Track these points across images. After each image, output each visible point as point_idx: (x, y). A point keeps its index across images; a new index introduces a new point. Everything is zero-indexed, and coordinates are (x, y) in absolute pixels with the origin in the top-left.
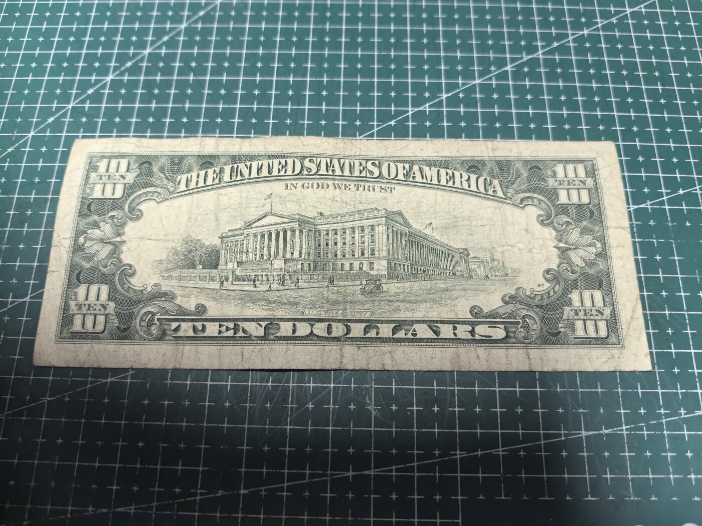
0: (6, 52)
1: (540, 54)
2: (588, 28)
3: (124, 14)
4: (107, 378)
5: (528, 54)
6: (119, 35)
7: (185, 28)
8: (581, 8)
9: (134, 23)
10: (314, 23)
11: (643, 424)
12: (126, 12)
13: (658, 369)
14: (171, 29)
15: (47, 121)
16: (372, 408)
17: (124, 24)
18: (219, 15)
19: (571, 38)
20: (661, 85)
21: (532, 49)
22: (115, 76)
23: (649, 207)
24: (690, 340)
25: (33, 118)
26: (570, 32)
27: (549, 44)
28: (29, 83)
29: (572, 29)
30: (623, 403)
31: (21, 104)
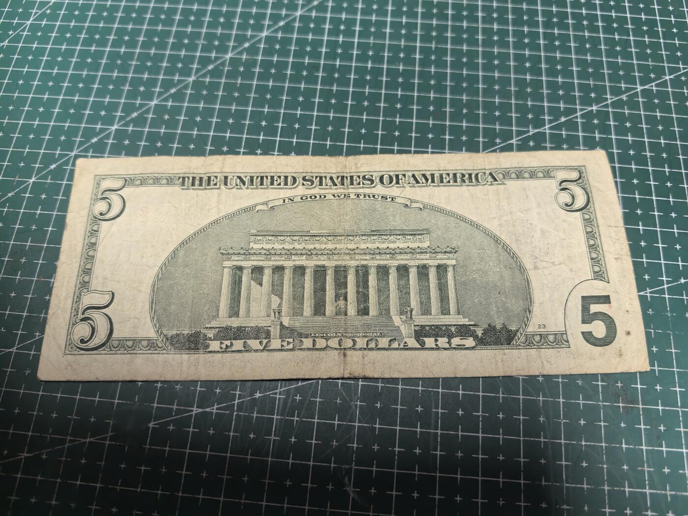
0: (16, 95)
1: (547, 129)
2: (597, 105)
3: (134, 63)
4: (86, 438)
5: (535, 127)
6: (128, 84)
7: (193, 80)
8: (592, 83)
9: (143, 73)
10: (321, 84)
12: (137, 61)
13: (647, 468)
14: (180, 81)
15: (49, 167)
16: (350, 490)
17: (133, 73)
18: (227, 70)
19: (579, 114)
20: (668, 168)
21: (539, 123)
22: (120, 126)
23: (648, 295)
24: (683, 438)
25: (36, 164)
26: (578, 107)
27: (556, 119)
28: (35, 127)
29: (581, 104)
30: (609, 501)
31: (25, 149)
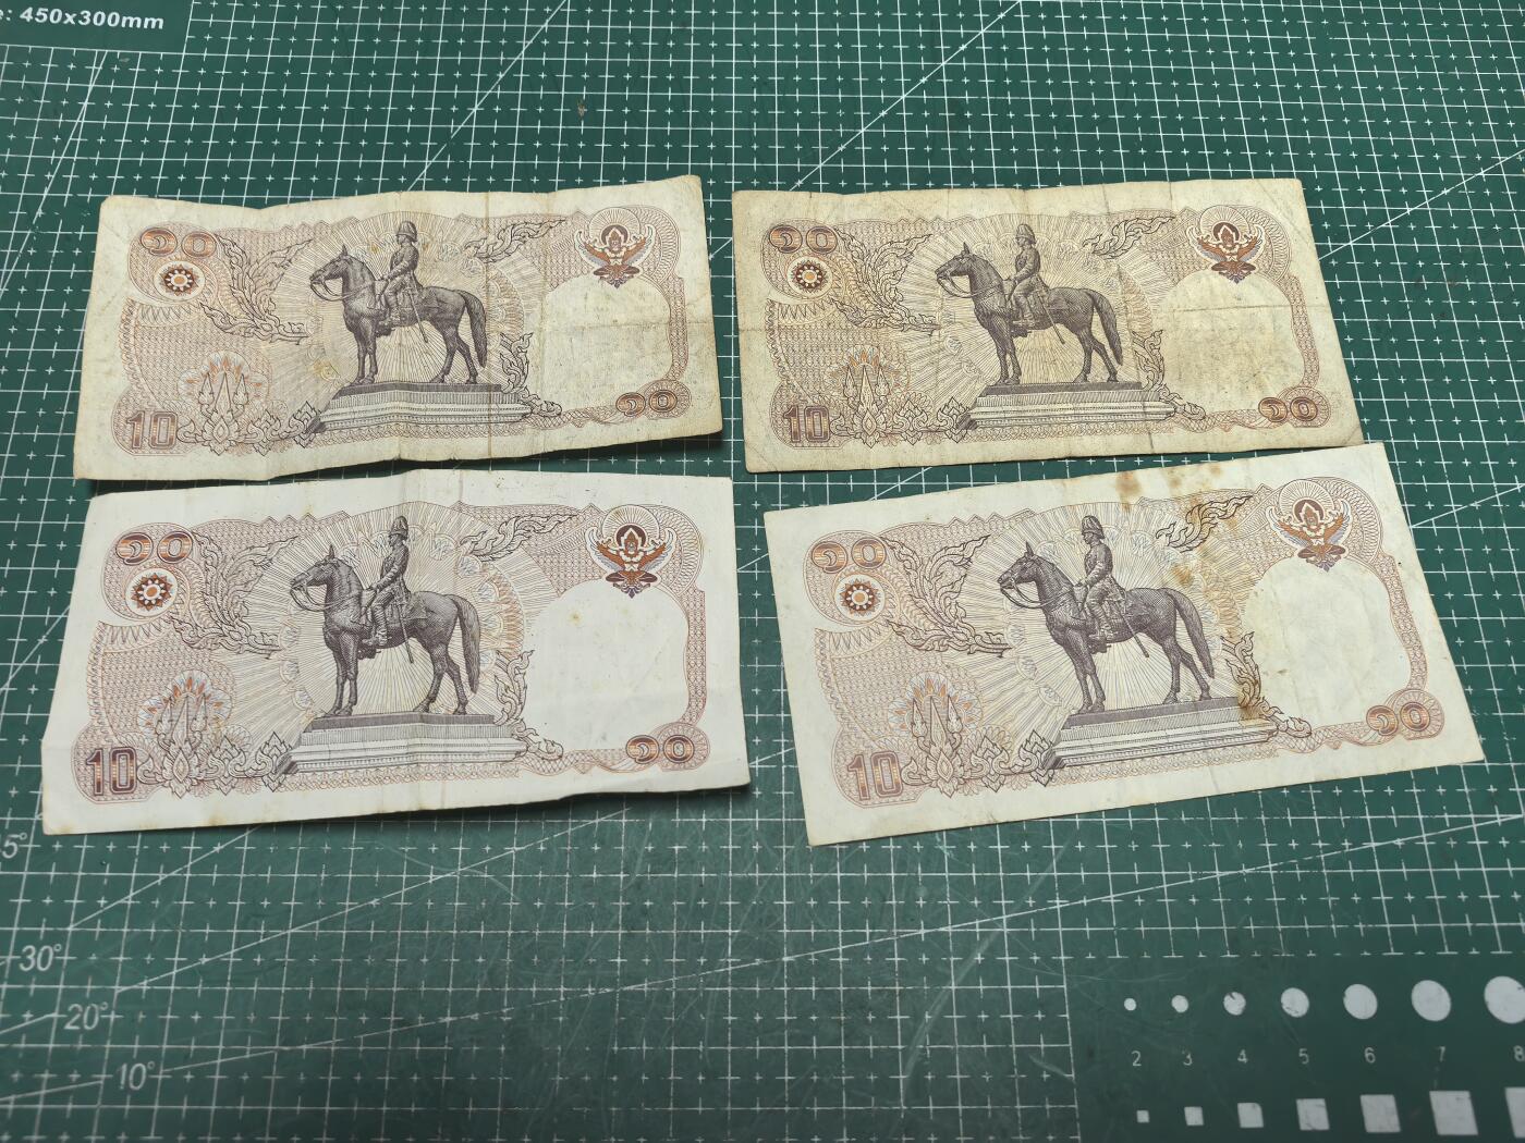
11: (1294, 861)
